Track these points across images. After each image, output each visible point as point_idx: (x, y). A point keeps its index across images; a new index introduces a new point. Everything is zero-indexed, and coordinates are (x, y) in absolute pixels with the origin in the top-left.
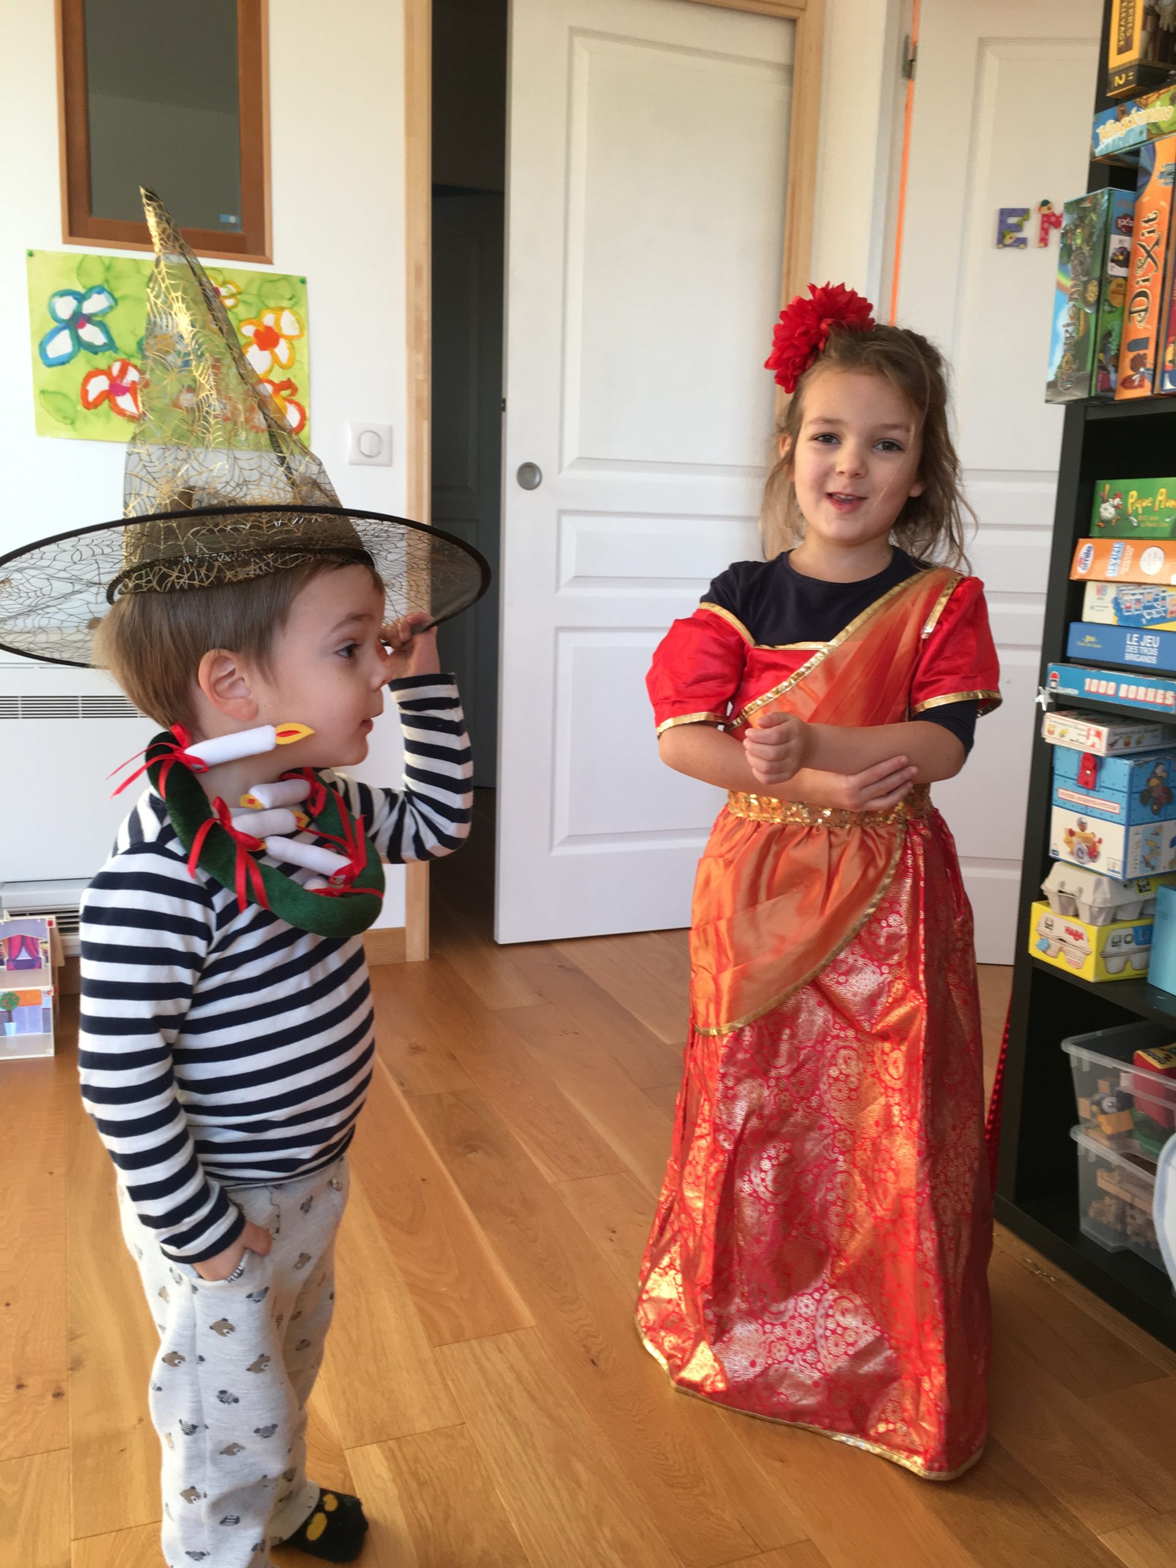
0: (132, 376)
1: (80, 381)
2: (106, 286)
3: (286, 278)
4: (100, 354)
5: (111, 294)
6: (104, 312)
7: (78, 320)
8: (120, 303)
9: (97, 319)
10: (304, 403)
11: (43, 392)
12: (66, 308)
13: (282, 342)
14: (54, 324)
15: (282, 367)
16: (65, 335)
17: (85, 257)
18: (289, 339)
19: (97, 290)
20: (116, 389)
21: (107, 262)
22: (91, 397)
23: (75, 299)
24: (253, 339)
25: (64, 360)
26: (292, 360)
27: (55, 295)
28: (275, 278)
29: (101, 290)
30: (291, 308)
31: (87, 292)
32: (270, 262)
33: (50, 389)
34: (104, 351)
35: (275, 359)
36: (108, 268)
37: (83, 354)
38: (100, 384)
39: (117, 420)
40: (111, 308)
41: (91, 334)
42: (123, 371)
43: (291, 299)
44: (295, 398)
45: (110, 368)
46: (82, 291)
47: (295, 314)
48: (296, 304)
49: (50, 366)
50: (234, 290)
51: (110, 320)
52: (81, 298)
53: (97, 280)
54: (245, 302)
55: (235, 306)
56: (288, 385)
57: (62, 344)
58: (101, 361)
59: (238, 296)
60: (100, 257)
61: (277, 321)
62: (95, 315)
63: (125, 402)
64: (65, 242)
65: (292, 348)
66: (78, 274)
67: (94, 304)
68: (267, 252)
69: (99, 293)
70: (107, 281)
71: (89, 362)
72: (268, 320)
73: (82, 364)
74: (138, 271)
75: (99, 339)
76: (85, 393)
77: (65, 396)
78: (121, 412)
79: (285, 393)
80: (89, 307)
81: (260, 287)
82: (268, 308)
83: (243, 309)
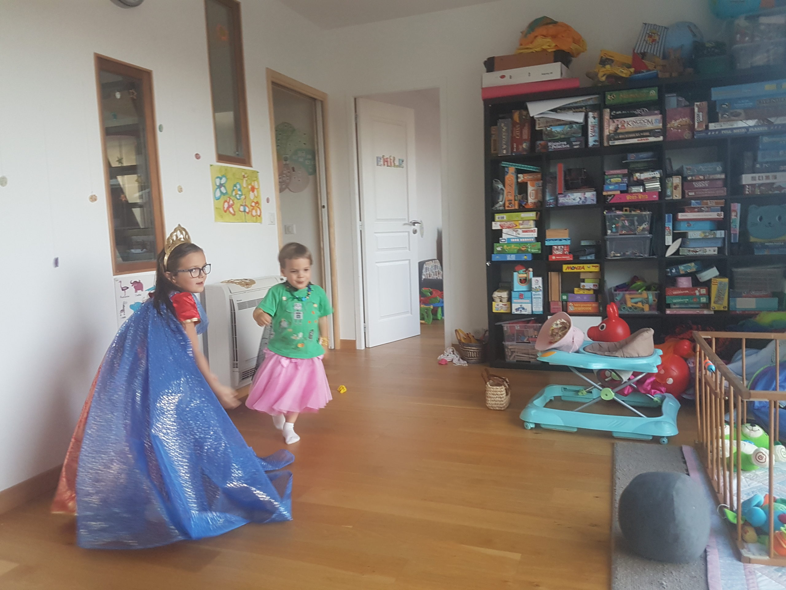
0: (231, 202)
1: (223, 204)
5: (227, 177)
6: (225, 183)
7: (221, 185)
8: (228, 180)
10: (260, 208)
11: (216, 208)
12: (218, 182)
14: (217, 187)
15: (257, 197)
16: (218, 190)
17: (221, 166)
18: (257, 189)
20: (229, 206)
21: (226, 168)
22: (225, 209)
24: (251, 190)
25: (219, 198)
26: (258, 195)
27: (216, 178)
28: (253, 171)
29: (224, 176)
30: (256, 180)
31: (222, 177)
32: (251, 167)
34: (226, 195)
35: (255, 195)
36: (226, 170)
37: (222, 196)
38: (226, 205)
39: (231, 215)
40: (226, 181)
41: (223, 189)
42: (229, 201)
43: (256, 177)
44: (259, 206)
45: (227, 200)
46: (220, 176)
47: (257, 182)
49: (217, 200)
51: (227, 185)
52: (221, 179)
53: (223, 174)
54: (249, 179)
56: (257, 203)
57: (218, 194)
58: (226, 198)
59: (248, 177)
60: (224, 166)
61: (254, 184)
62: (223, 184)
63: (231, 209)
64: (217, 162)
65: (258, 192)
66: (220, 172)
67: (223, 181)
68: (251, 165)
70: (225, 173)
71: (224, 198)
73: (222, 200)
74: (232, 170)
75: (224, 192)
76: (224, 207)
77: (220, 209)
78: (231, 213)
79: (257, 205)
81: (251, 174)
82: (252, 180)
83: (249, 181)
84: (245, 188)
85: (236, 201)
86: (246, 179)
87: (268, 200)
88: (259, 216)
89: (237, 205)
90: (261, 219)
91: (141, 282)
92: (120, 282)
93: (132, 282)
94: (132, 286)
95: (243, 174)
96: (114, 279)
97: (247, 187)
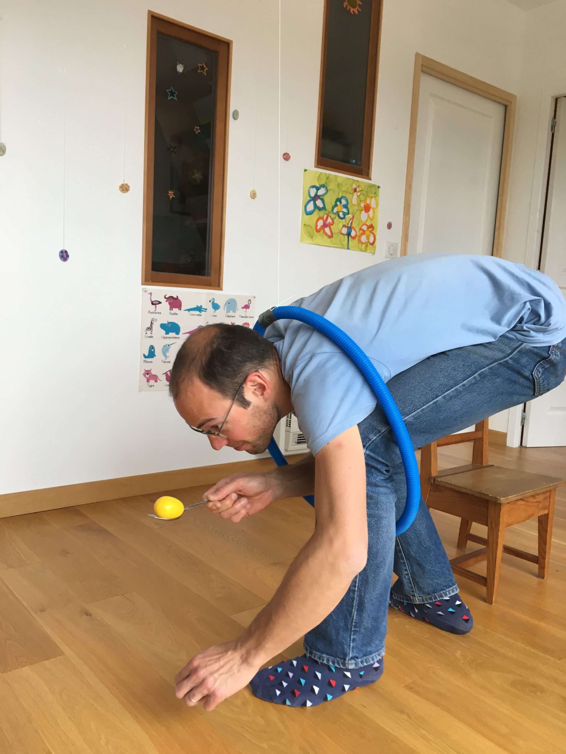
0: (329, 220)
1: (315, 221)
2: (325, 185)
3: (374, 185)
4: (321, 211)
5: (326, 188)
6: (324, 195)
7: (316, 198)
8: (328, 192)
9: (321, 197)
10: (375, 234)
11: (305, 225)
12: (313, 192)
13: (371, 210)
14: (309, 199)
15: (371, 220)
16: (312, 202)
17: (321, 173)
18: (374, 209)
19: (323, 186)
20: (325, 225)
21: (328, 176)
22: (318, 228)
23: (316, 189)
24: (363, 209)
25: (311, 212)
26: (373, 217)
27: (310, 187)
28: (371, 185)
30: (375, 197)
31: (320, 187)
32: (370, 179)
33: (307, 224)
34: (322, 210)
35: (369, 216)
36: (328, 178)
37: (317, 210)
38: (320, 223)
39: (325, 237)
40: (326, 193)
41: (319, 203)
42: (327, 218)
43: (375, 194)
44: (374, 231)
45: (323, 216)
46: (318, 186)
47: (376, 199)
48: (376, 196)
49: (307, 214)
50: (361, 190)
51: (326, 198)
52: (318, 189)
53: (323, 182)
54: (363, 194)
55: (360, 195)
56: (371, 226)
57: (311, 207)
58: (322, 213)
59: (361, 192)
60: (326, 174)
61: (370, 202)
62: (321, 196)
63: (327, 230)
64: (316, 167)
65: (374, 212)
66: (318, 180)
68: (370, 176)
69: (323, 187)
70: (326, 183)
71: (318, 214)
72: (368, 201)
73: (316, 215)
74: (336, 180)
75: (321, 205)
76: (317, 226)
77: (311, 227)
78: (326, 234)
79: (370, 229)
80: (320, 193)
81: (367, 189)
82: (368, 196)
83: (361, 197)
84: (354, 205)
85: (337, 220)
86: (359, 194)
87: (389, 226)
88: (373, 244)
89: (338, 225)
90: (375, 248)
91: (179, 298)
92: (151, 294)
93: (167, 297)
94: (167, 301)
95: (354, 186)
96: (143, 289)
97: (359, 204)
